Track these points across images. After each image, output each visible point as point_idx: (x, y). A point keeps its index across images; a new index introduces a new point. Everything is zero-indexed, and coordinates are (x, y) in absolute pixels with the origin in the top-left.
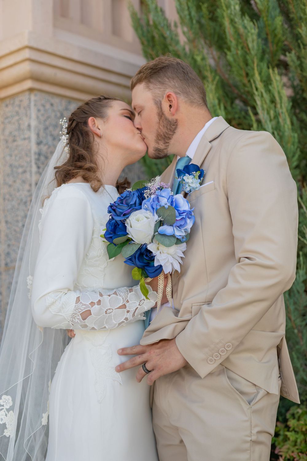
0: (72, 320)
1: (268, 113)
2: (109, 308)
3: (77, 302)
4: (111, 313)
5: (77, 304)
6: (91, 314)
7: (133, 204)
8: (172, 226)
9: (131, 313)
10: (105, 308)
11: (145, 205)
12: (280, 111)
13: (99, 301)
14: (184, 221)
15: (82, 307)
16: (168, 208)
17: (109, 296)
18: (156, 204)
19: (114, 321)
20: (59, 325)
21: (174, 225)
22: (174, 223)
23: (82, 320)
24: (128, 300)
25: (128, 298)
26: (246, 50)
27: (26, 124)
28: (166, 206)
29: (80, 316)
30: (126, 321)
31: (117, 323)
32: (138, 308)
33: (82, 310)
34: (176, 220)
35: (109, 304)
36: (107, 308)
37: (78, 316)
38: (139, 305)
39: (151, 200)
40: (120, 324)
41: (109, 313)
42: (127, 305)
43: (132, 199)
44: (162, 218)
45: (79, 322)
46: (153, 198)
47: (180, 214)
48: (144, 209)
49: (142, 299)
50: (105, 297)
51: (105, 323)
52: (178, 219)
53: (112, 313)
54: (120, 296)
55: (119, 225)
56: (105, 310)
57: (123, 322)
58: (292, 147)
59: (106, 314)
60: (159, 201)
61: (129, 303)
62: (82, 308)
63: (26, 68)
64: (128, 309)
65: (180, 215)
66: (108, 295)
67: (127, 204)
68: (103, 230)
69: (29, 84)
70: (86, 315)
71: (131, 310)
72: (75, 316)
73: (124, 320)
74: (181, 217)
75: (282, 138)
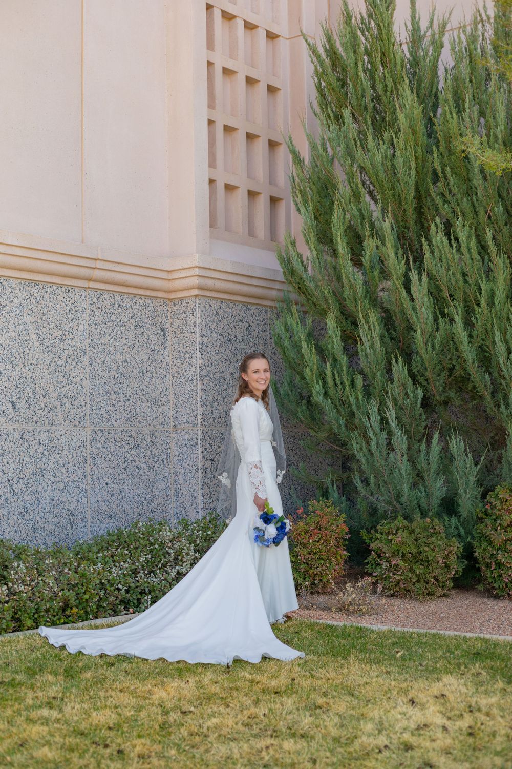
1: (367, 337)
26: (355, 293)
27: (193, 321)
63: (195, 281)
69: (196, 292)
75: (375, 351)
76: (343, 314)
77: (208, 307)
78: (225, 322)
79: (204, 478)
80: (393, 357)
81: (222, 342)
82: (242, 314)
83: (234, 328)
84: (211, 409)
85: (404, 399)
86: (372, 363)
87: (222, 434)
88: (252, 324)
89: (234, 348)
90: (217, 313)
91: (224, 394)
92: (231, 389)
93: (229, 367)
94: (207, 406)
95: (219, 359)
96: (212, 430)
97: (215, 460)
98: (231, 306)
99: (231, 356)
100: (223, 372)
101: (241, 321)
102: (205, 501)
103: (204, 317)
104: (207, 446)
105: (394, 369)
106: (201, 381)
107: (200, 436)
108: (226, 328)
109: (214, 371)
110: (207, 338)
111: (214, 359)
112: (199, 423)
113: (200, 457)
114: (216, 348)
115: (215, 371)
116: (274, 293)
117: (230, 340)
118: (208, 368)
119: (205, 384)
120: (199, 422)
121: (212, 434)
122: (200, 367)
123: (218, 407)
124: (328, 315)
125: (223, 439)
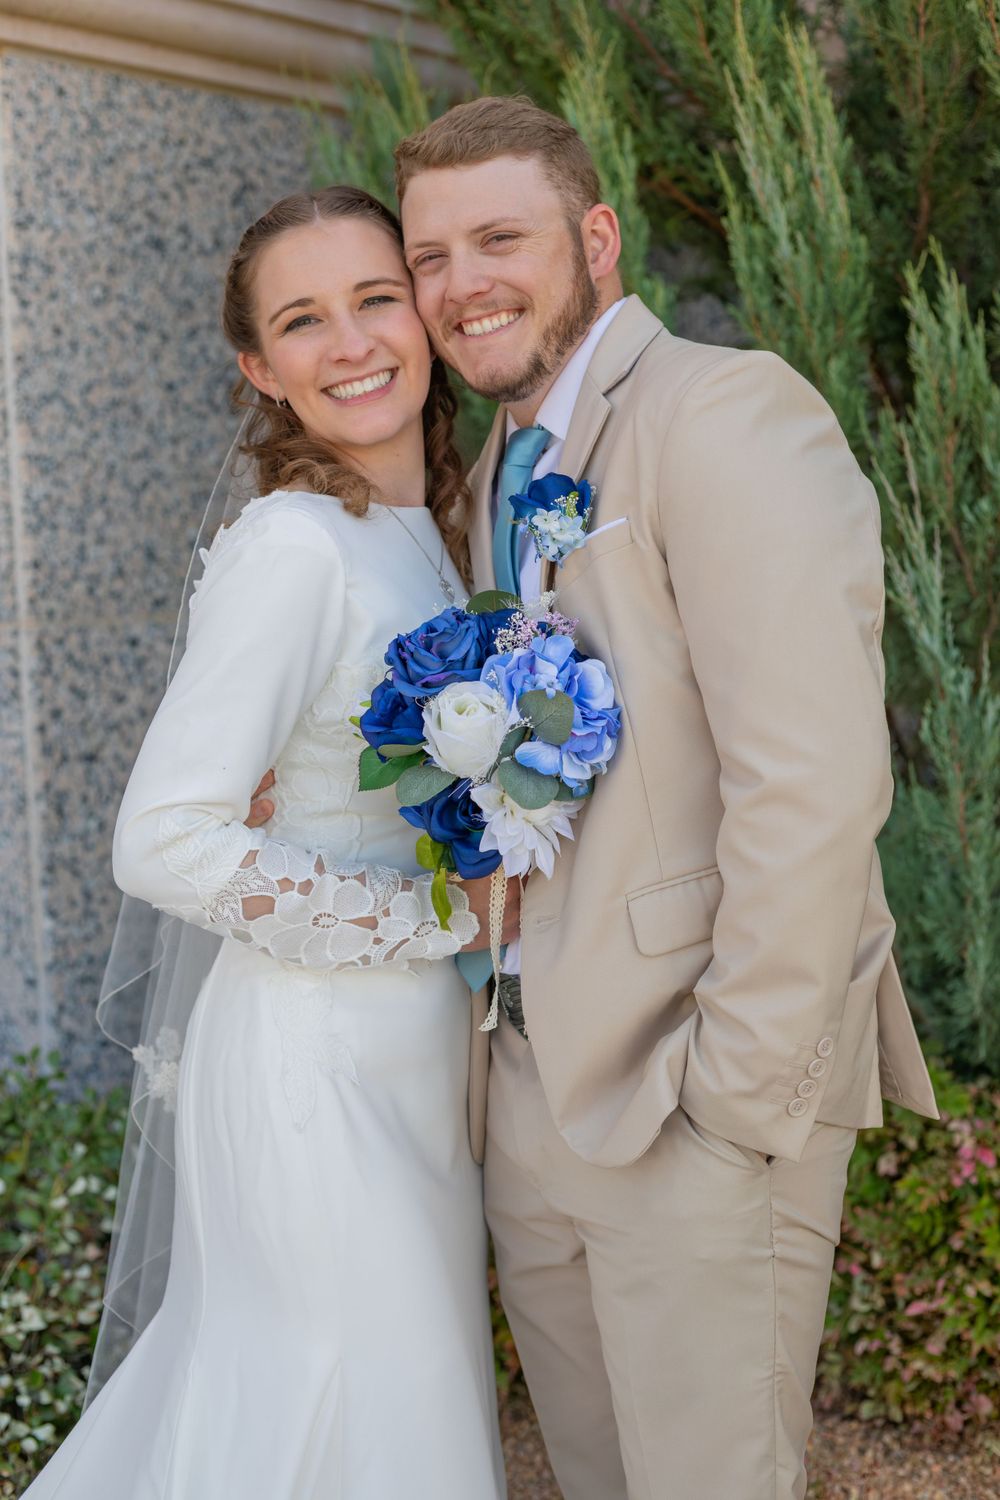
0: (214, 906)
1: (778, 173)
2: (327, 912)
3: (244, 864)
4: (328, 927)
5: (242, 870)
6: (271, 911)
7: (458, 661)
8: (559, 747)
9: (385, 949)
10: (317, 909)
11: (492, 673)
12: (817, 168)
13: (308, 884)
14: (596, 741)
15: (255, 881)
16: (553, 698)
17: (342, 879)
18: (525, 678)
19: (328, 953)
20: (174, 906)
21: (565, 747)
22: (564, 742)
23: (241, 916)
24: (388, 908)
25: (391, 905)
28: (551, 692)
29: (240, 904)
30: (364, 964)
31: (334, 962)
32: (408, 939)
33: (251, 890)
34: (572, 733)
35: (331, 900)
36: (322, 911)
37: (236, 902)
38: (415, 933)
39: (512, 662)
40: (342, 966)
41: (323, 927)
42: (382, 921)
43: (459, 645)
44: (530, 721)
45: (232, 917)
46: (519, 658)
47: (586, 720)
48: (487, 682)
49: (430, 920)
50: (330, 878)
51: (302, 948)
52: (578, 733)
53: (331, 928)
54: (372, 890)
55: (405, 707)
56: (316, 913)
57: (353, 963)
58: (851, 280)
59: (314, 924)
60: (532, 670)
61: (389, 918)
62: (251, 885)
64: (379, 932)
65: (585, 723)
66: (340, 877)
67: (443, 656)
68: (361, 704)
70: (258, 907)
71: (388, 939)
72: (227, 898)
73: (359, 959)
74: (590, 730)
75: (818, 251)
76: (644, 91)
77: (48, 98)
78: (133, 164)
79: (52, 837)
80: (912, 278)
81: (122, 250)
82: (214, 135)
83: (175, 196)
84: (77, 539)
85: (959, 495)
86: (803, 317)
87: (134, 642)
88: (260, 181)
89: (176, 279)
90: (94, 124)
91: (138, 472)
92: (168, 450)
93: (156, 357)
94: (54, 527)
95: (111, 325)
96: (83, 631)
97: (107, 753)
98: (160, 96)
99: (167, 310)
100: (126, 381)
101: (207, 163)
102: (62, 932)
103: (27, 137)
104: (63, 697)
105: (920, 345)
106: (27, 419)
107: (28, 662)
108: (139, 191)
109: (87, 376)
110: (48, 233)
111: (83, 323)
112: (23, 606)
113: (33, 750)
114: (92, 277)
115: (92, 374)
116: (348, 53)
117: (158, 244)
118: (58, 365)
119: (43, 429)
120: (23, 596)
121: (84, 646)
122: (19, 359)
123: (110, 532)
124: (573, 74)
125: (140, 663)
